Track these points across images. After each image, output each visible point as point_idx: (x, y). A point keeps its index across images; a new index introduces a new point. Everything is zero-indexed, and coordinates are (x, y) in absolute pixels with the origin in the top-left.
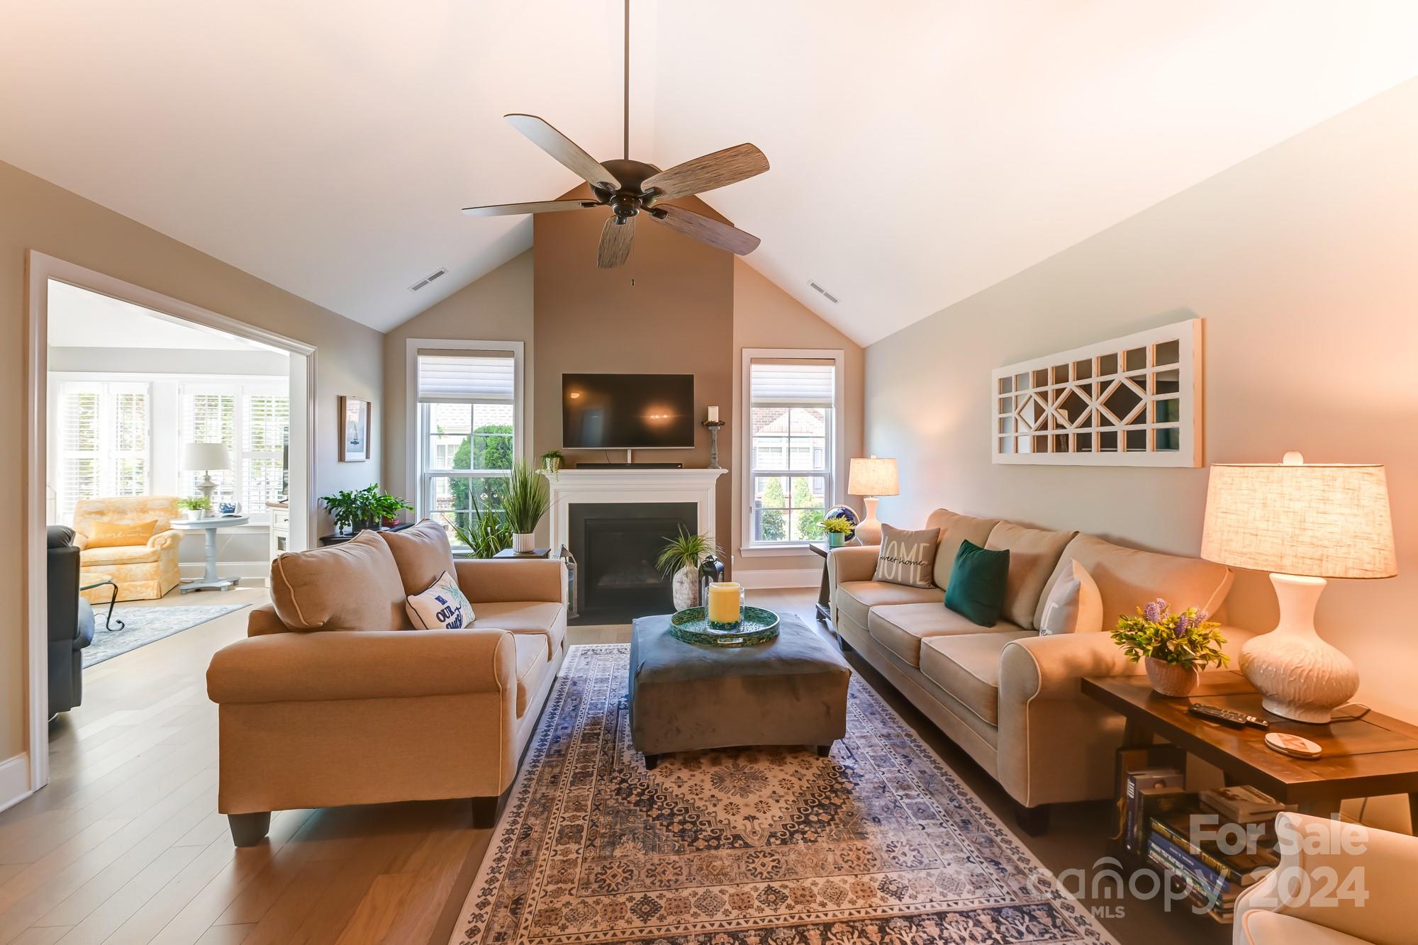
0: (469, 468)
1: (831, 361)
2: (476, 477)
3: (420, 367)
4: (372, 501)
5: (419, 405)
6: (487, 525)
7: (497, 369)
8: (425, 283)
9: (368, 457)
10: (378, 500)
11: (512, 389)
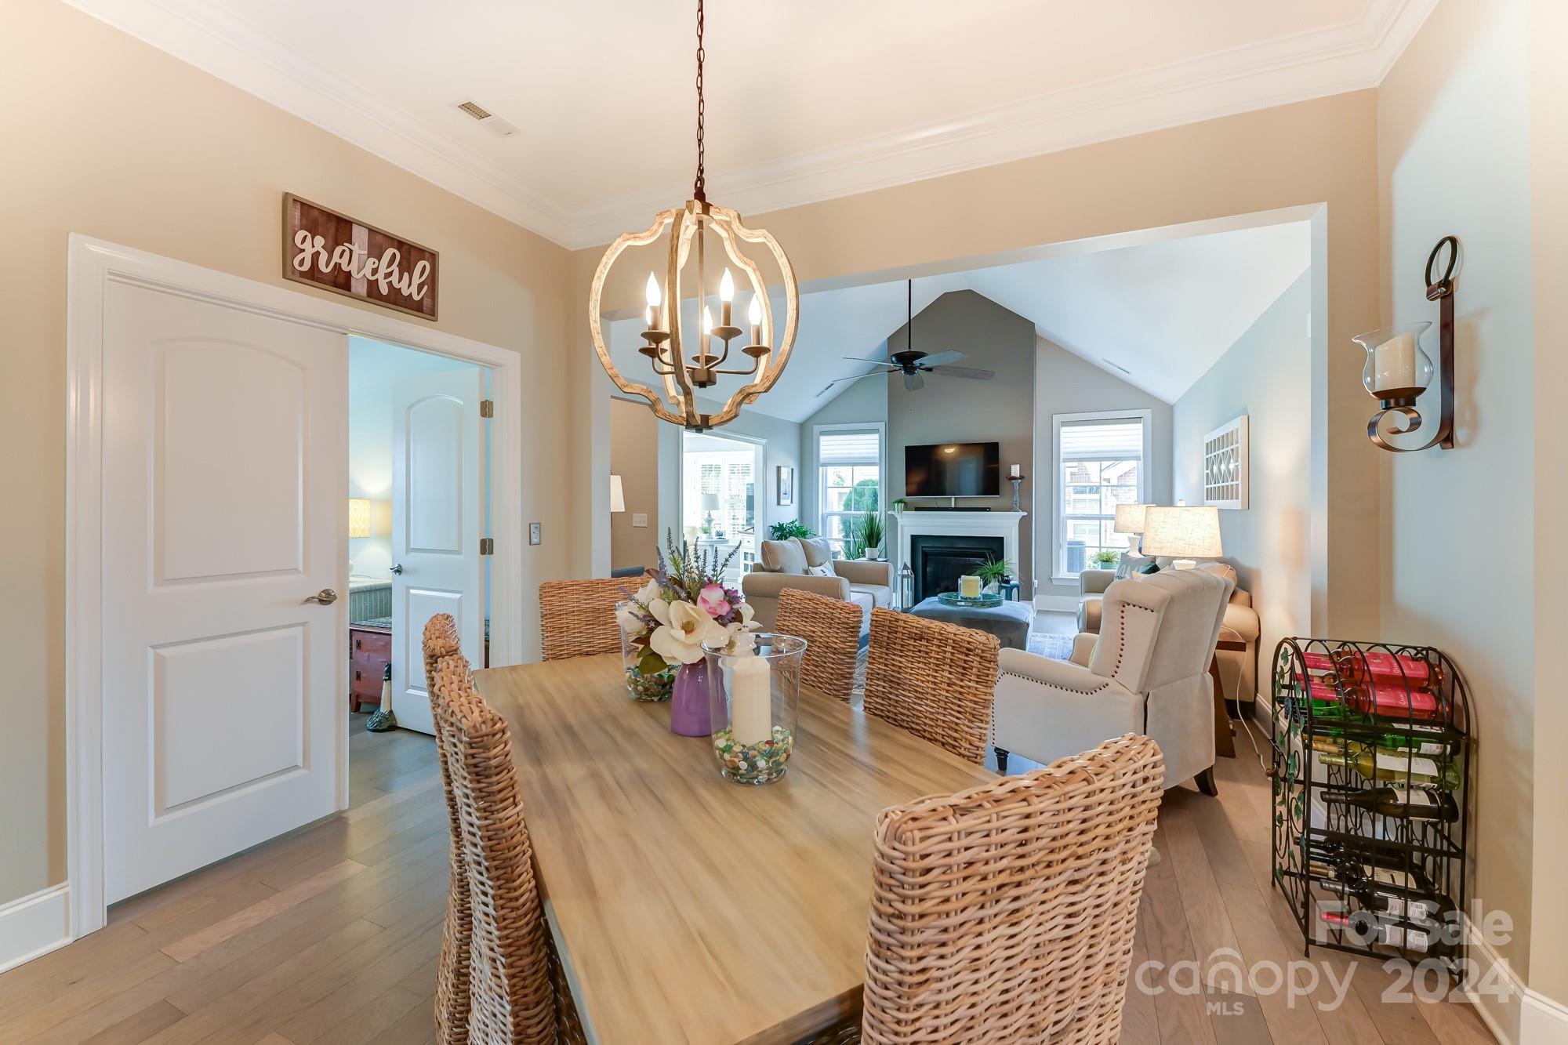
0: (851, 510)
1: (1137, 419)
2: (855, 517)
3: (822, 443)
4: (795, 529)
5: (821, 468)
6: (859, 548)
7: (869, 442)
8: (823, 392)
9: (792, 502)
10: (797, 528)
11: (878, 455)
